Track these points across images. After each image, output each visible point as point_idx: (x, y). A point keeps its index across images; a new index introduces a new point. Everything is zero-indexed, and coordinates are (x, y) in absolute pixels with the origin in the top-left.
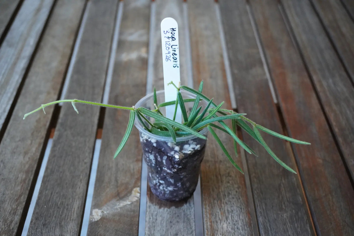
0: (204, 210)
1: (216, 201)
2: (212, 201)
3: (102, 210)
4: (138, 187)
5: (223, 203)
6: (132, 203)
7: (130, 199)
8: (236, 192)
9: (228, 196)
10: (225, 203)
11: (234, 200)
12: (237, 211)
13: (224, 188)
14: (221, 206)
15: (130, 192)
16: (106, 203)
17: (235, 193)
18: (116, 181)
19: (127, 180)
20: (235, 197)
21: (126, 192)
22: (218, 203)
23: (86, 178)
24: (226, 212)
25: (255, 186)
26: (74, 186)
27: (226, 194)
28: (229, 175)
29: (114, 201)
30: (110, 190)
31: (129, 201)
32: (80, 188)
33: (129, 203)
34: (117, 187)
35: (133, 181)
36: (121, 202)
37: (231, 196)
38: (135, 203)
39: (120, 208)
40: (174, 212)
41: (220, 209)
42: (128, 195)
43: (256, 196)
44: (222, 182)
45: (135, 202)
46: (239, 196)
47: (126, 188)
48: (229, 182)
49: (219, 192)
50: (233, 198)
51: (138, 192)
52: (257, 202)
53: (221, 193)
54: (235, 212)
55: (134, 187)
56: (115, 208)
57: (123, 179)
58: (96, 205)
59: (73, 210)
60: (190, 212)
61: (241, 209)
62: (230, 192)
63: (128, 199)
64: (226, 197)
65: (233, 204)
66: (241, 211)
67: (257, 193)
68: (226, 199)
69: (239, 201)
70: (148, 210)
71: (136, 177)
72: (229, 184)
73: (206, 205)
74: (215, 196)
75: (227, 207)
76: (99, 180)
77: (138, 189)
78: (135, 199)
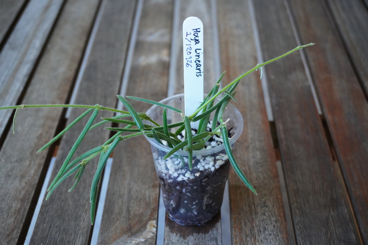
1: (248, 239)
2: (244, 238)
4: (155, 219)
5: (258, 241)
6: (146, 240)
7: (143, 235)
8: (274, 227)
9: (264, 232)
10: (260, 241)
11: (271, 237)
13: (259, 222)
15: (144, 227)
16: (114, 240)
17: (272, 228)
18: (128, 211)
19: (141, 210)
20: (272, 234)
21: (139, 226)
22: (251, 241)
25: (297, 219)
26: (77, 218)
27: (262, 229)
28: (265, 205)
29: (125, 237)
30: (120, 224)
31: (142, 238)
32: (84, 220)
33: (143, 240)
34: (129, 219)
35: (149, 212)
36: (133, 239)
37: (267, 232)
38: (150, 241)
42: (142, 229)
43: (298, 232)
44: (256, 214)
45: (150, 238)
46: (277, 233)
47: (140, 221)
48: (264, 214)
49: (253, 227)
50: (270, 235)
51: (154, 227)
52: (300, 240)
53: (255, 227)
55: (150, 219)
57: (137, 209)
62: (267, 227)
63: (142, 235)
64: (262, 233)
65: (270, 242)
67: (300, 228)
68: (261, 236)
69: (278, 238)
71: (152, 207)
72: (265, 217)
74: (248, 232)
76: (107, 210)
77: (154, 222)
78: (150, 235)
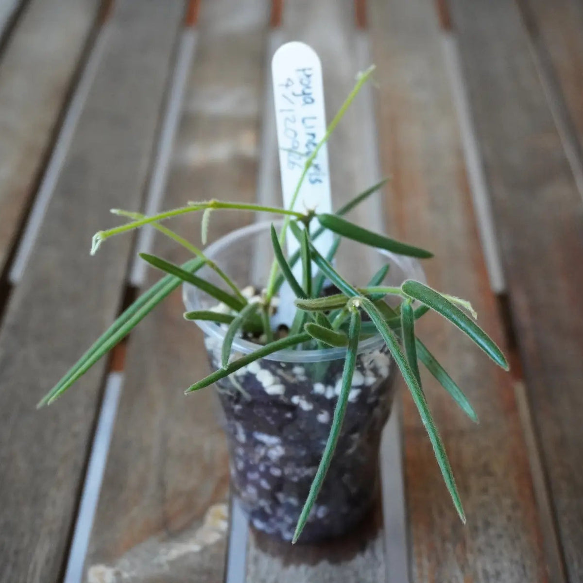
0: (415, 570)
2: (438, 545)
3: (117, 569)
4: (223, 501)
5: (471, 551)
6: (205, 549)
7: (199, 536)
8: (509, 518)
9: (485, 530)
11: (502, 542)
12: (512, 574)
14: (466, 560)
15: (199, 518)
16: (128, 548)
17: (505, 522)
18: (162, 484)
19: (192, 482)
20: (505, 534)
21: (187, 518)
22: (455, 551)
23: (76, 477)
24: (480, 575)
25: (563, 502)
26: (37, 499)
27: (480, 524)
28: (486, 471)
29: (151, 542)
30: (142, 512)
31: (196, 543)
32: (54, 504)
33: (197, 548)
34: (163, 501)
35: (209, 487)
36: (172, 545)
37: (492, 532)
38: (214, 550)
39: (172, 563)
40: (327, 576)
41: (463, 569)
42: (195, 524)
43: (565, 531)
45: (213, 545)
46: (516, 532)
47: (190, 506)
48: (485, 491)
50: (500, 536)
51: (222, 518)
52: (572, 547)
54: (505, 576)
55: (213, 501)
56: (155, 561)
57: (181, 479)
58: (100, 554)
59: (31, 567)
60: (374, 575)
61: (524, 567)
62: (491, 520)
63: (194, 537)
64: (480, 533)
65: (501, 553)
66: (525, 574)
67: (570, 521)
68: (478, 539)
69: (518, 544)
70: (252, 568)
72: (485, 498)
73: (420, 555)
74: (448, 531)
75: (482, 564)
76: (110, 482)
77: (223, 509)
78: (213, 538)
